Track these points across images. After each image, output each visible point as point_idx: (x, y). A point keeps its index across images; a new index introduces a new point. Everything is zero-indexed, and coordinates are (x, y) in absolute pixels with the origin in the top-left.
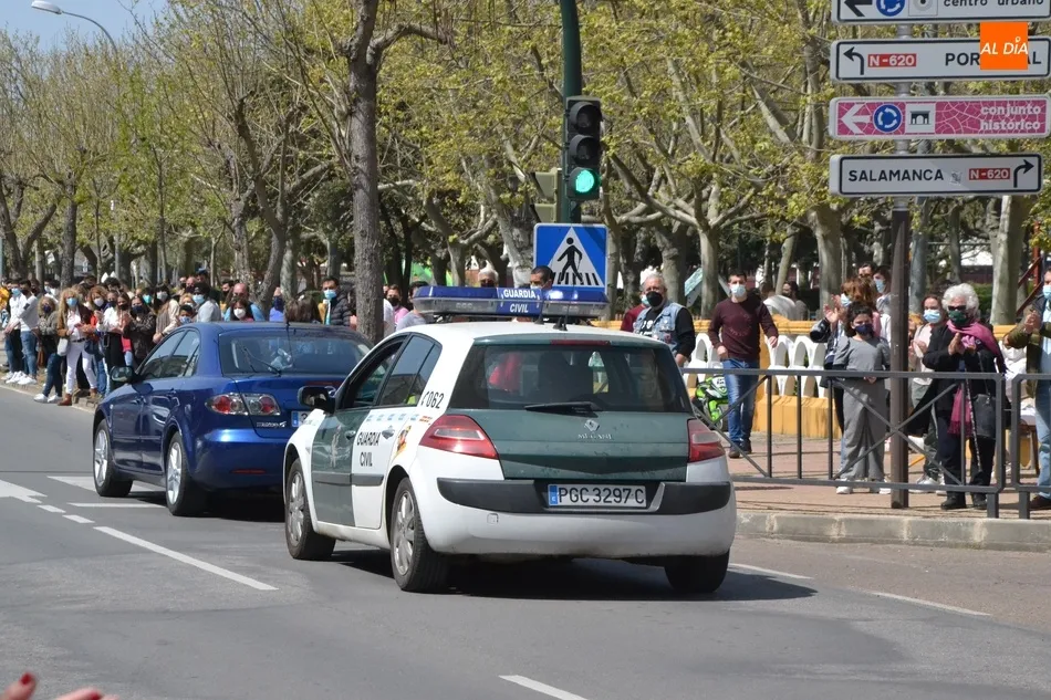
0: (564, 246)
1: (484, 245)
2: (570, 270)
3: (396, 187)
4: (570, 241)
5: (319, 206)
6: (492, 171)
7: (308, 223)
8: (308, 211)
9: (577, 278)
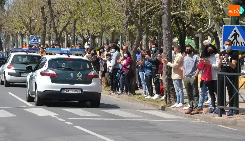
0: (233, 33)
1: (212, 32)
2: (235, 41)
3: (180, 13)
4: (235, 31)
5: (154, 20)
6: (212, 8)
7: (151, 26)
8: (151, 22)
9: (237, 43)
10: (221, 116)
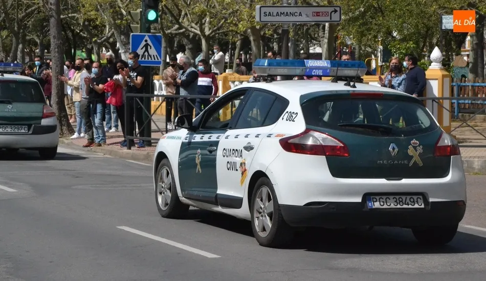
1: (108, 43)
2: (146, 54)
3: (69, 17)
4: (146, 41)
5: (33, 25)
6: (111, 10)
7: (29, 32)
8: (29, 27)
9: (149, 57)
10: (130, 149)
